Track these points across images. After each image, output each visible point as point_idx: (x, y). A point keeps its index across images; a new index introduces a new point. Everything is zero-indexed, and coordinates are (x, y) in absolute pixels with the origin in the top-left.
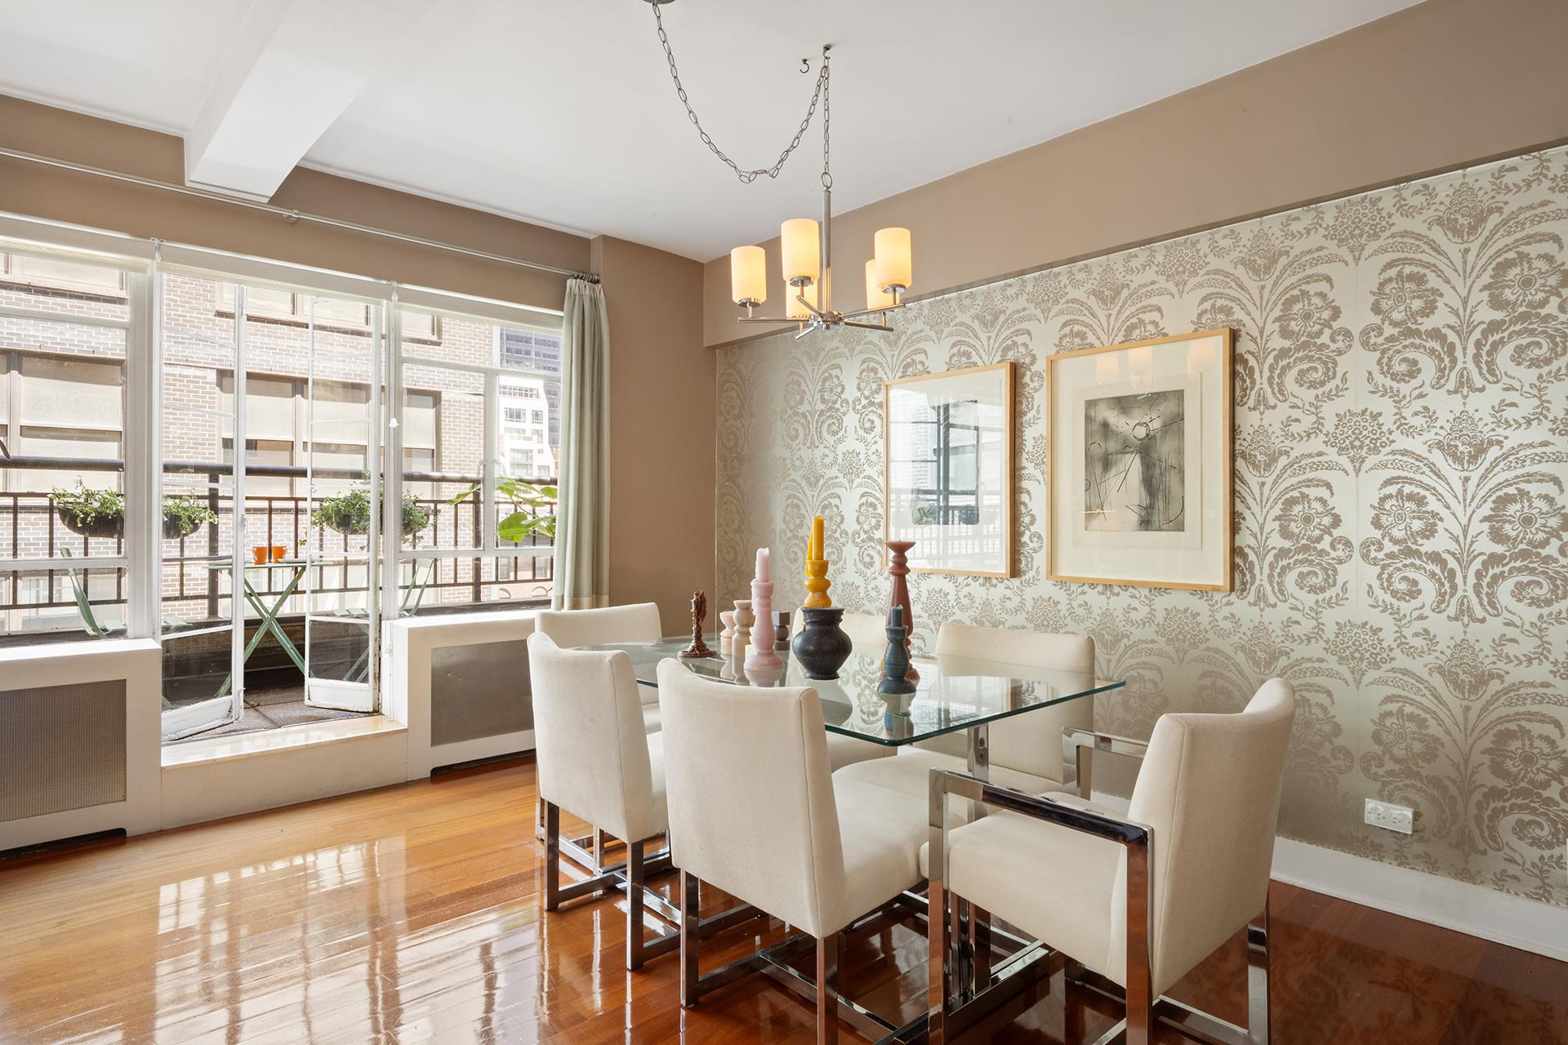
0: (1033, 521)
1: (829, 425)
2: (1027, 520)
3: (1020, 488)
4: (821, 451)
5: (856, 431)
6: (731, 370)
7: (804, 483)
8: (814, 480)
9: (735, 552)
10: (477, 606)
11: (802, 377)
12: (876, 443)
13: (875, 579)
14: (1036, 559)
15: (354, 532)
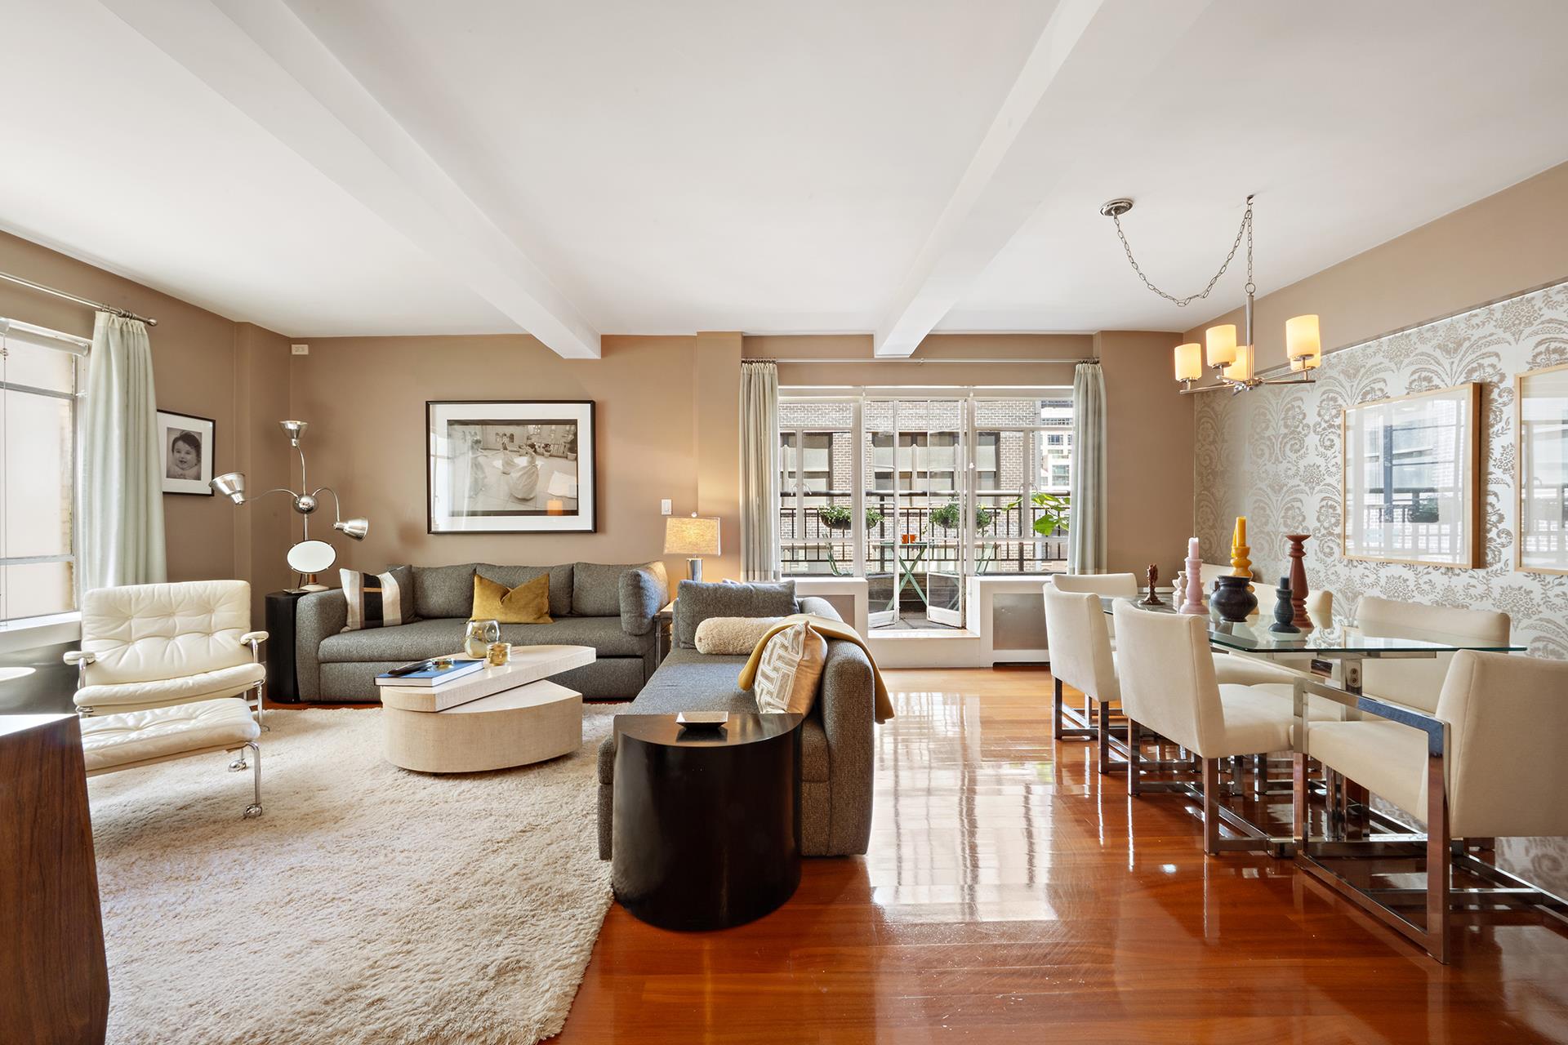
0: (1501, 518)
1: (1292, 445)
2: (1494, 518)
3: (1486, 491)
4: (1285, 464)
5: (1316, 449)
6: (1206, 409)
7: (1269, 491)
8: (1278, 488)
9: (1211, 543)
10: (1021, 572)
11: (1267, 409)
12: (1335, 457)
13: (1335, 565)
14: (1502, 551)
15: (950, 527)
